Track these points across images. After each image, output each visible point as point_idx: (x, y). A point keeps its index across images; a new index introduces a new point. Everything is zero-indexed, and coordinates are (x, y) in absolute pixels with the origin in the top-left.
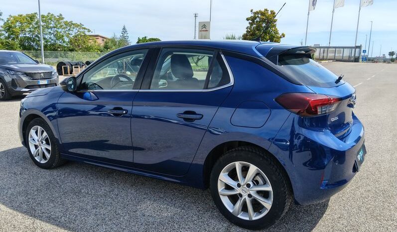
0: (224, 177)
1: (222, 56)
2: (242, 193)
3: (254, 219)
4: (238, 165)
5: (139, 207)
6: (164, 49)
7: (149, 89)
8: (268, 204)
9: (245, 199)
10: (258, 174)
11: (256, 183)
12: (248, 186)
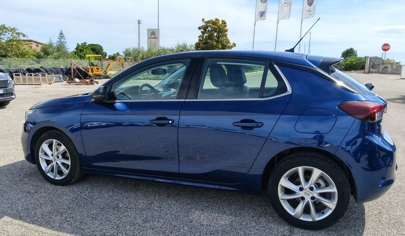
0: (284, 182)
1: (275, 66)
2: (304, 196)
3: (317, 219)
4: (300, 170)
5: (191, 217)
6: (208, 59)
7: (197, 98)
8: (332, 205)
9: (308, 201)
10: (321, 177)
11: (318, 185)
12: (311, 189)
